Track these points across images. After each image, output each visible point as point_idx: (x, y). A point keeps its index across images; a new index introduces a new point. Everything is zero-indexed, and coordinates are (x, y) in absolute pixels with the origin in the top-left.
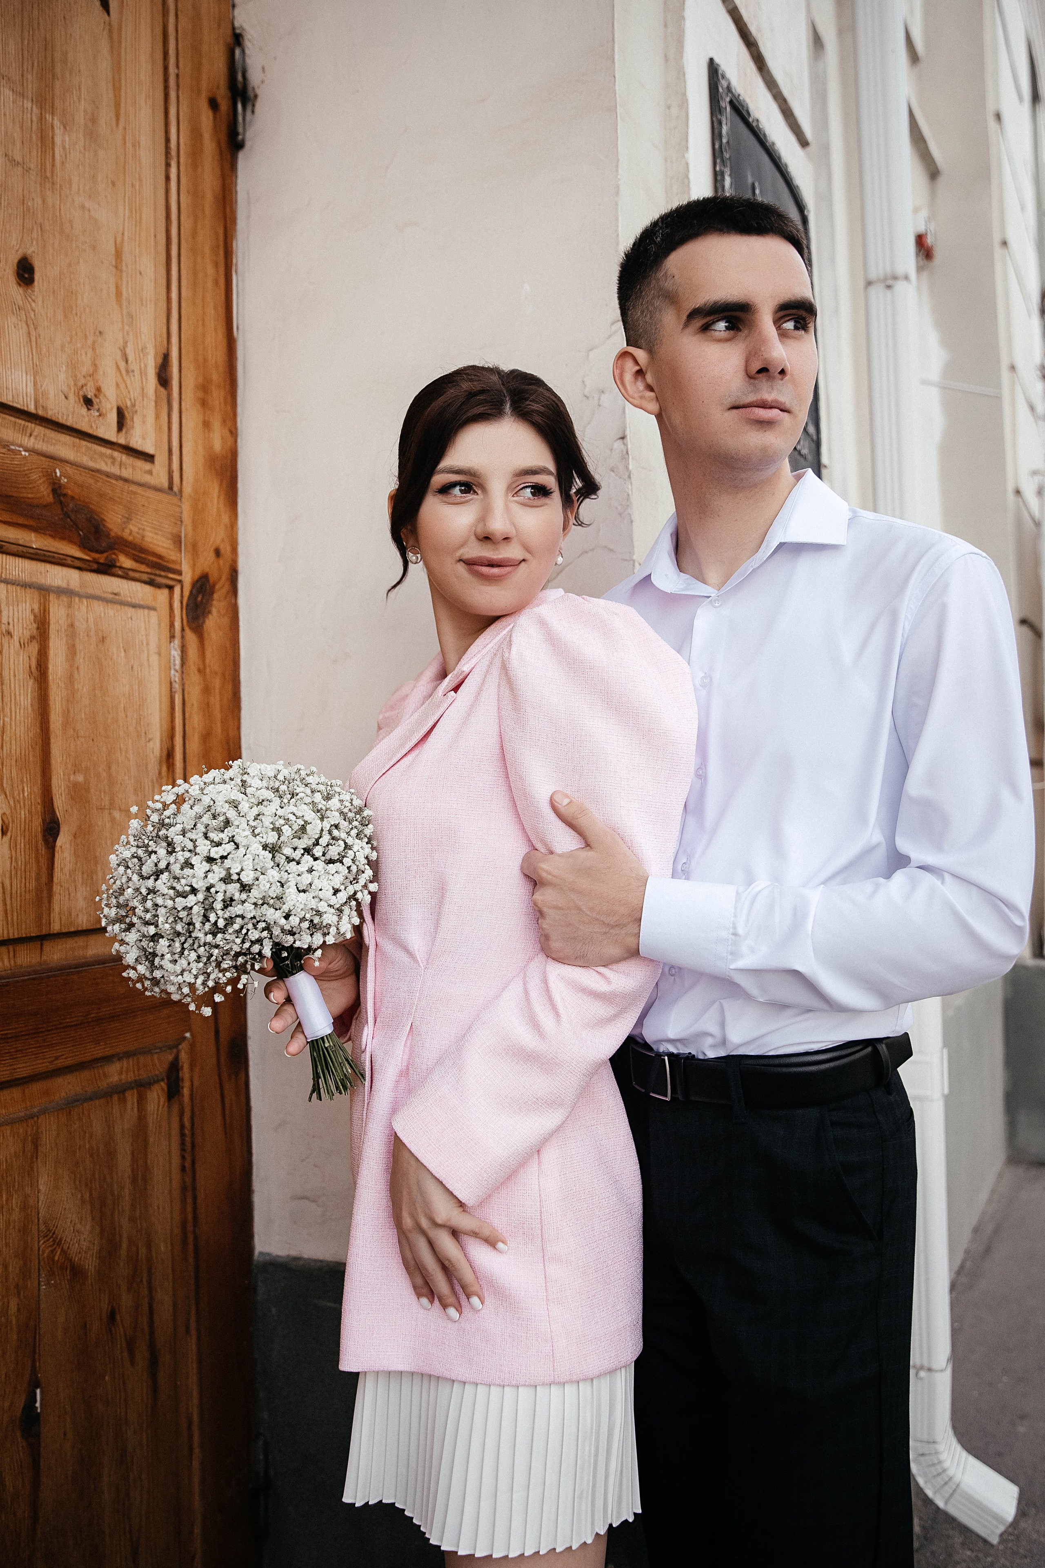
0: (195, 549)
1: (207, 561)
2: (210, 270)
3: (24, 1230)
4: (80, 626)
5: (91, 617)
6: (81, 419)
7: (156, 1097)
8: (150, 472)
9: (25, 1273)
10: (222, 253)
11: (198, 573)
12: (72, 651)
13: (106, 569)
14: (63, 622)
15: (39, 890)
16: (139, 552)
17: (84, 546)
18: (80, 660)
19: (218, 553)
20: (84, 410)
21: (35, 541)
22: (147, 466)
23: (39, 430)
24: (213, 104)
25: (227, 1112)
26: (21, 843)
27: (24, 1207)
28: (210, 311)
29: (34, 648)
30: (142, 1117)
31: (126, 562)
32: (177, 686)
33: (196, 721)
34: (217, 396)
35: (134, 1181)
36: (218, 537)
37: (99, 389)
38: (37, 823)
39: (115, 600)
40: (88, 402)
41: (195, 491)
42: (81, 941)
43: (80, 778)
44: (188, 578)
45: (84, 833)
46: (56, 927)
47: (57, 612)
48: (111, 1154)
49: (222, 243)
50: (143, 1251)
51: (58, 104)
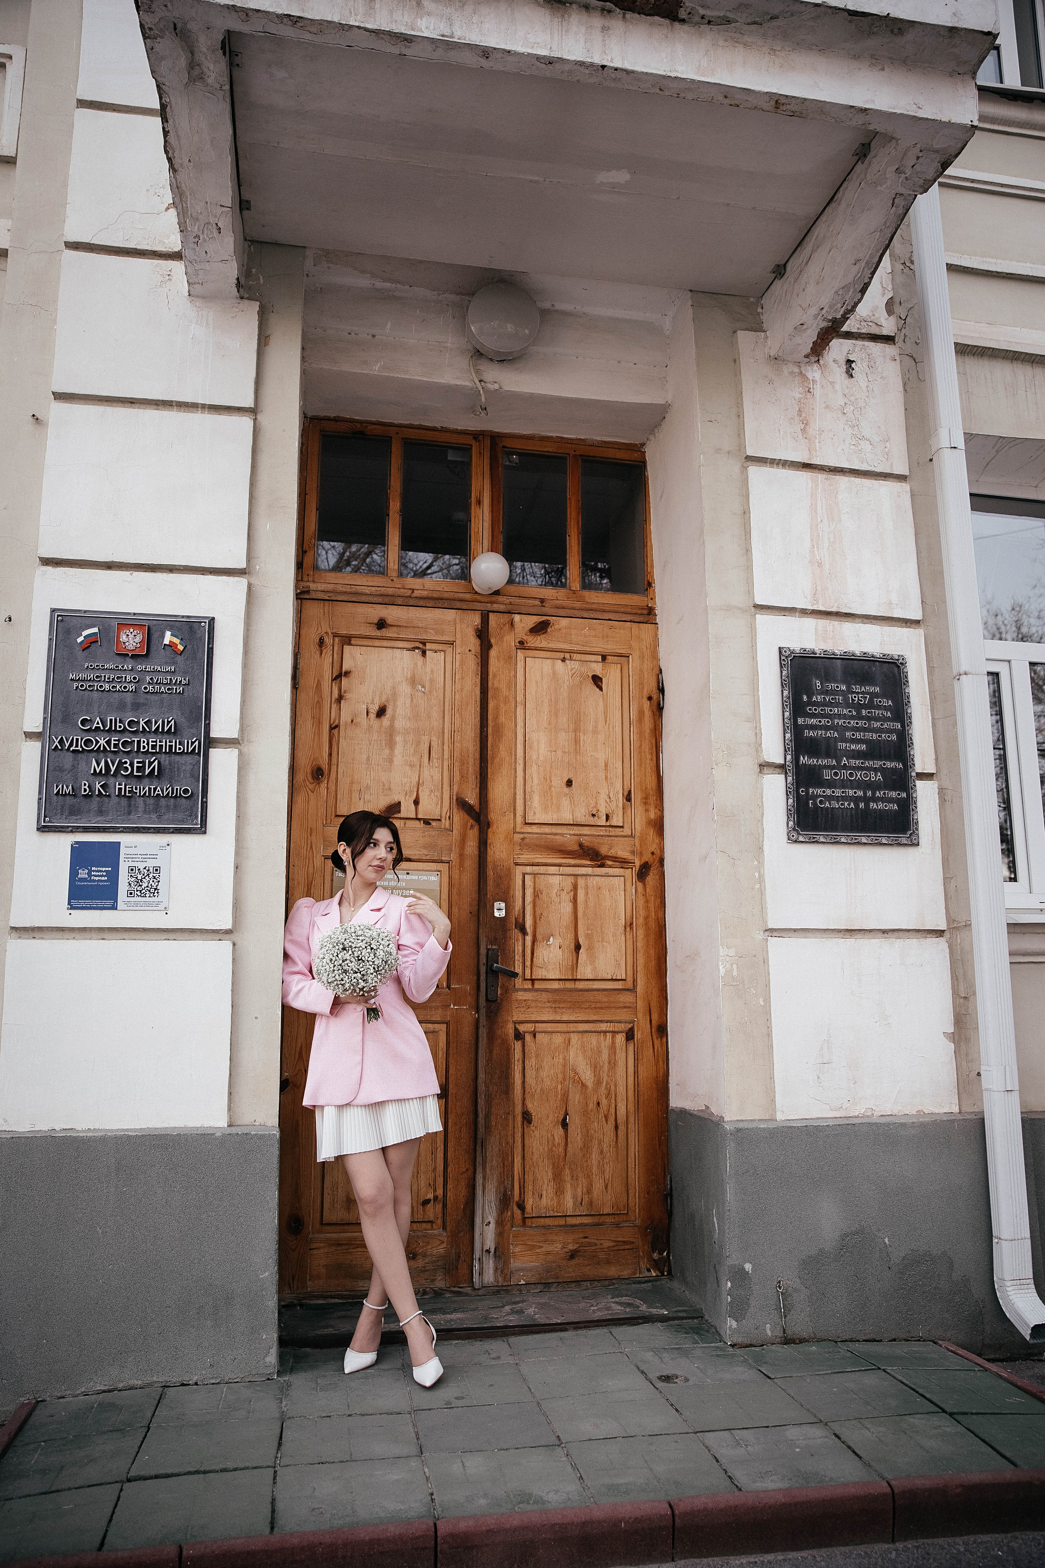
0: (641, 854)
1: (647, 857)
2: (649, 757)
3: (564, 1066)
4: (590, 885)
5: (594, 882)
6: (592, 821)
7: (620, 1039)
8: (623, 831)
9: (564, 1080)
10: (654, 748)
11: (643, 862)
12: (587, 893)
13: (602, 866)
14: (583, 885)
15: (573, 966)
16: (615, 859)
17: (591, 860)
18: (590, 895)
19: (653, 853)
20: (592, 818)
21: (572, 862)
22: (621, 830)
23: (575, 828)
24: (650, 698)
25: (656, 1051)
26: (566, 951)
27: (564, 1059)
28: (649, 770)
29: (572, 893)
30: (613, 1043)
31: (609, 863)
32: (634, 901)
33: (642, 913)
34: (652, 800)
35: (609, 1063)
36: (653, 847)
37: (598, 810)
38: (573, 946)
39: (607, 875)
40: (593, 815)
41: (641, 834)
42: (591, 983)
43: (590, 932)
44: (638, 864)
45: (590, 948)
46: (579, 977)
47: (581, 882)
48: (600, 1052)
49: (654, 745)
50: (613, 1088)
51: (582, 728)
